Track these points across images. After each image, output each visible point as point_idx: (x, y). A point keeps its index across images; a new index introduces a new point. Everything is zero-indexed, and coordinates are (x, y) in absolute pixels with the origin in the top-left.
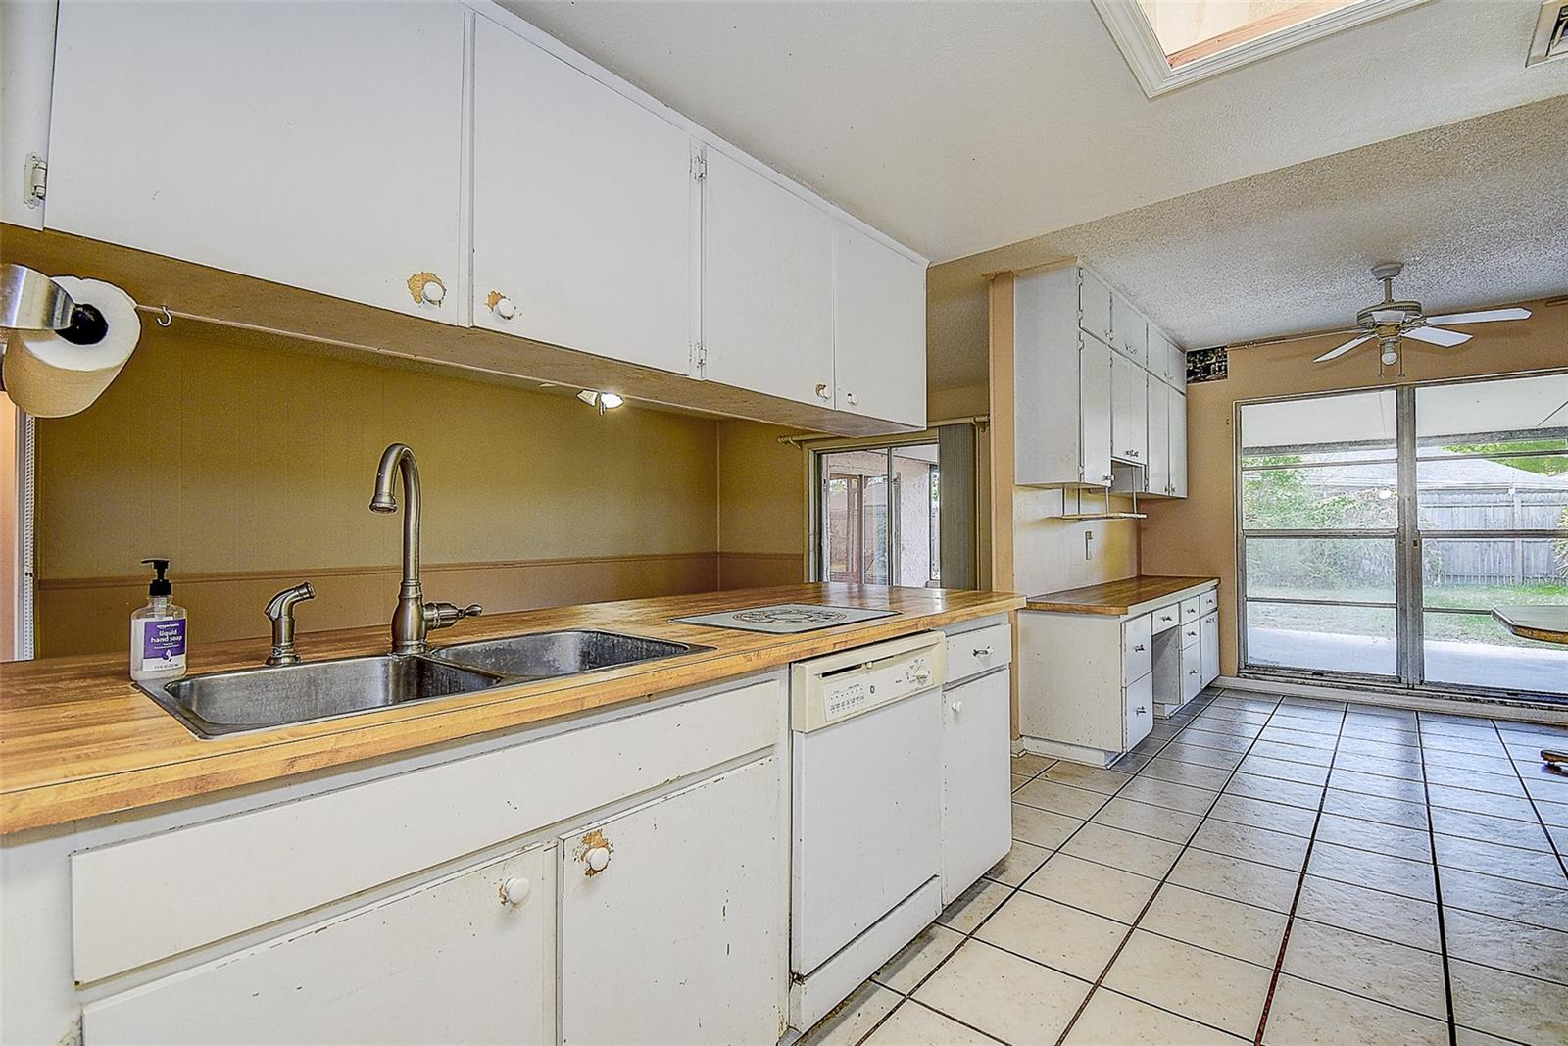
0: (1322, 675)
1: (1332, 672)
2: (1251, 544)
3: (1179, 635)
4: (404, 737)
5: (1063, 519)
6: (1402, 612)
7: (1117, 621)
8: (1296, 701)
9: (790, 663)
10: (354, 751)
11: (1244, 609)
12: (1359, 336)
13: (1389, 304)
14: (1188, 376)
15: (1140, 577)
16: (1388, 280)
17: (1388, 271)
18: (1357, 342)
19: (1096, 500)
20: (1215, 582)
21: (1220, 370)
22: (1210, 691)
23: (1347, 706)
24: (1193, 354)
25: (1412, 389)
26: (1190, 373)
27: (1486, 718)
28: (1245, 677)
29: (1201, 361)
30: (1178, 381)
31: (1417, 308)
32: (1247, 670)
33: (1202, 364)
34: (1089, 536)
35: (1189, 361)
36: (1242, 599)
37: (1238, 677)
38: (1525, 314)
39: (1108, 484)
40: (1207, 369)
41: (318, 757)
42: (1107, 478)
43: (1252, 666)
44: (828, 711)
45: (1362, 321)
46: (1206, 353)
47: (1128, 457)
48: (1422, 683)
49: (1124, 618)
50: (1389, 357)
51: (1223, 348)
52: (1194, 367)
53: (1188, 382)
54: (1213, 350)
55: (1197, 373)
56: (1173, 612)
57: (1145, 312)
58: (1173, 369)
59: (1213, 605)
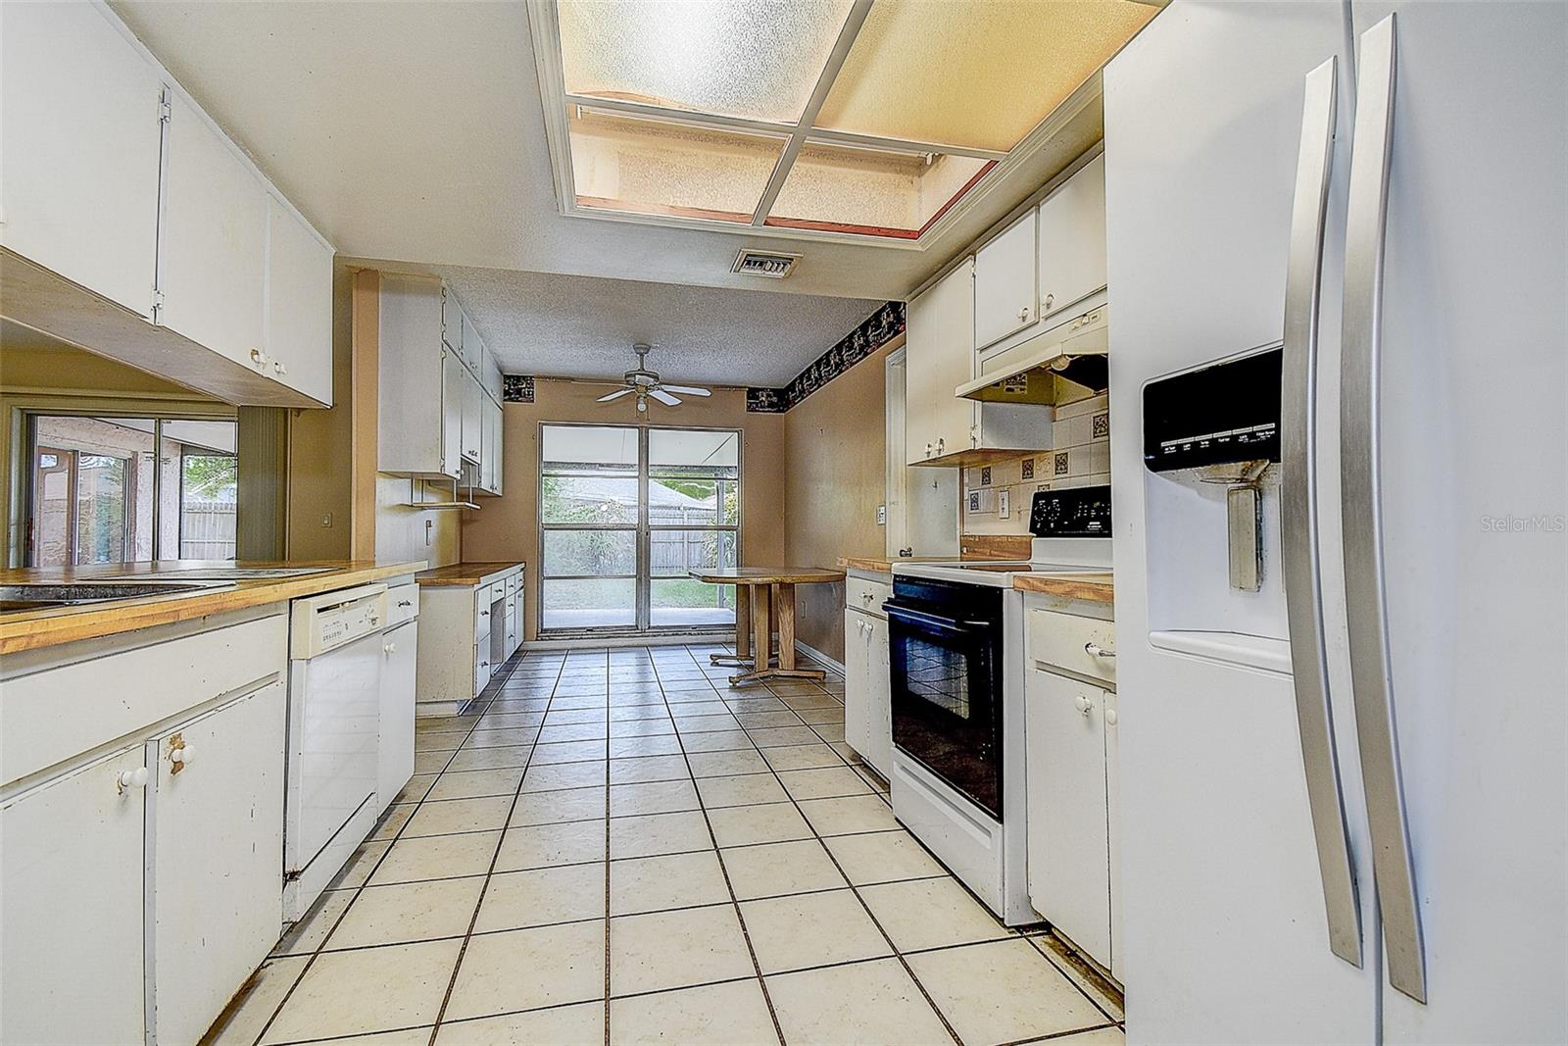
0: (591, 630)
1: (598, 628)
2: (548, 534)
3: (504, 606)
4: (71, 629)
5: (411, 507)
6: (639, 580)
7: (471, 591)
8: (577, 651)
9: (291, 600)
10: (42, 638)
11: (542, 585)
12: (626, 389)
13: (642, 372)
14: (505, 395)
15: (461, 564)
16: (642, 355)
17: (642, 349)
18: (624, 392)
19: (436, 493)
20: (523, 565)
21: (529, 395)
22: (518, 654)
23: (608, 650)
24: (509, 377)
25: (647, 429)
26: (506, 393)
27: (681, 645)
28: (542, 640)
29: (515, 385)
30: (498, 397)
31: (656, 378)
32: (544, 633)
33: (515, 387)
34: (429, 524)
35: (505, 383)
36: (541, 577)
37: (537, 640)
38: (706, 393)
39: (458, 477)
40: (519, 391)
41: (20, 640)
42: (457, 472)
43: (546, 631)
44: (322, 642)
45: (628, 379)
46: (518, 378)
47: (470, 456)
48: (649, 628)
49: (477, 587)
50: (642, 407)
51: (531, 377)
52: (509, 388)
53: (505, 400)
54: (524, 377)
55: (511, 394)
56: (500, 585)
57: (481, 336)
58: (495, 387)
59: (521, 584)
